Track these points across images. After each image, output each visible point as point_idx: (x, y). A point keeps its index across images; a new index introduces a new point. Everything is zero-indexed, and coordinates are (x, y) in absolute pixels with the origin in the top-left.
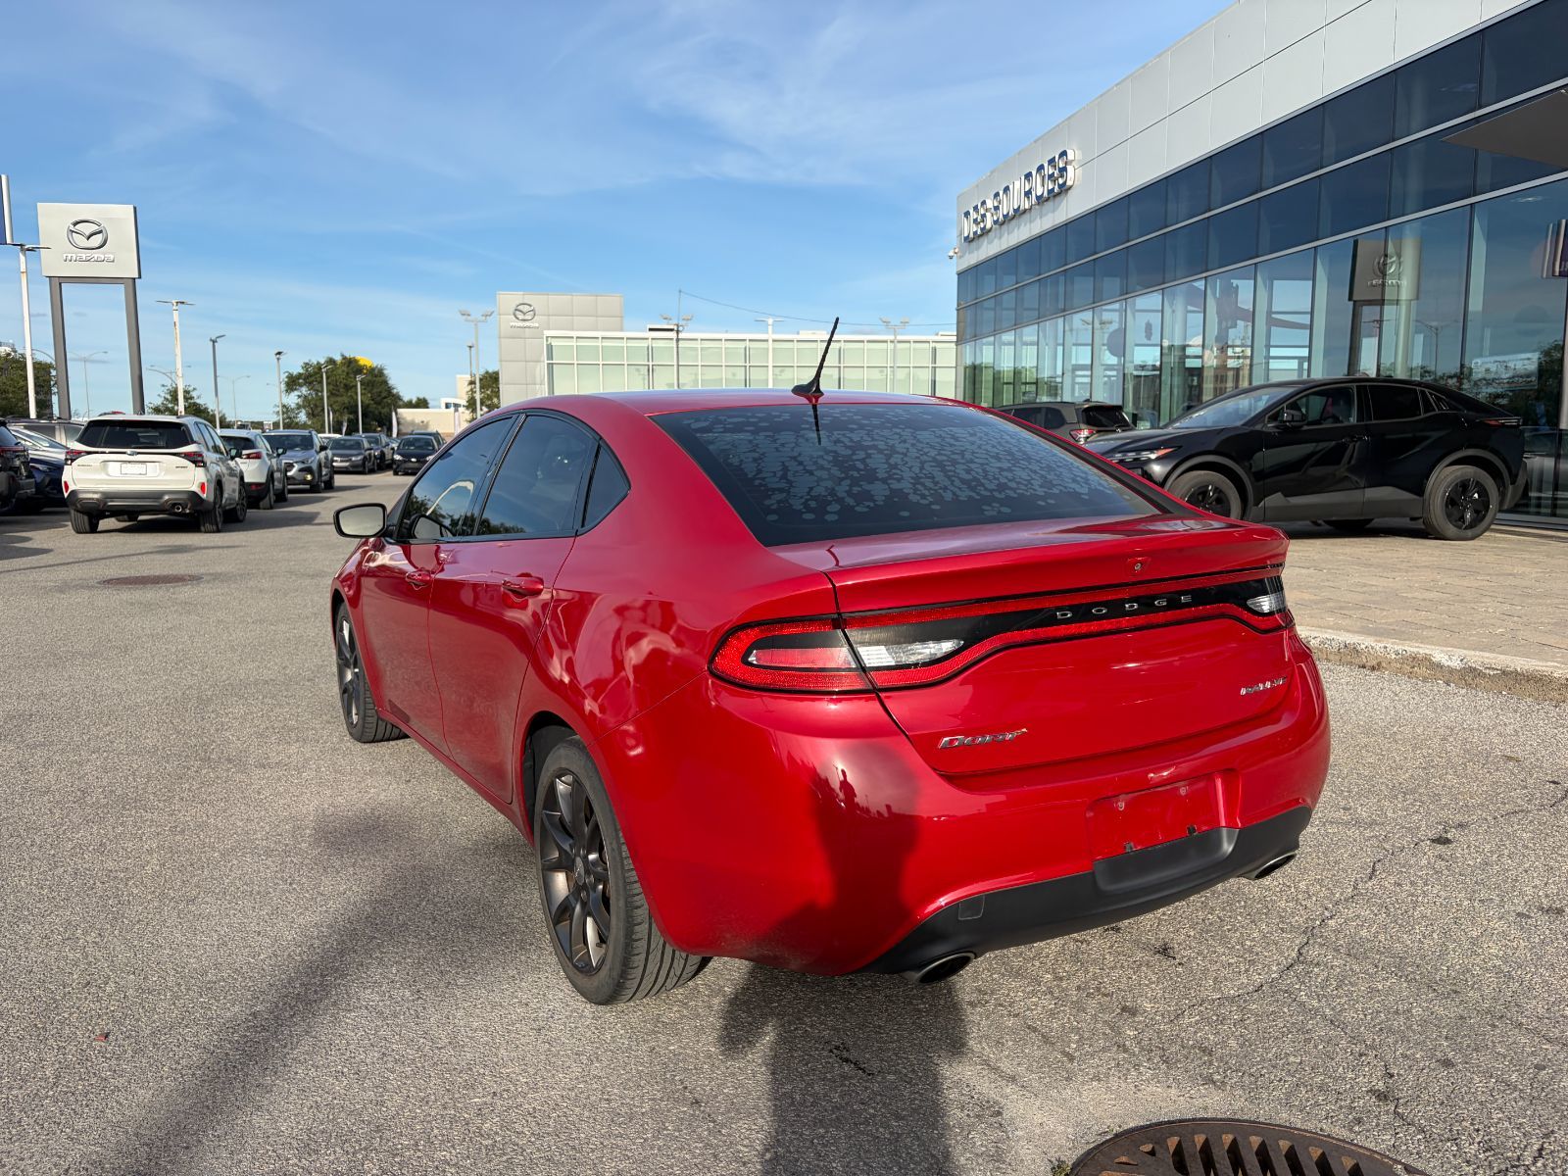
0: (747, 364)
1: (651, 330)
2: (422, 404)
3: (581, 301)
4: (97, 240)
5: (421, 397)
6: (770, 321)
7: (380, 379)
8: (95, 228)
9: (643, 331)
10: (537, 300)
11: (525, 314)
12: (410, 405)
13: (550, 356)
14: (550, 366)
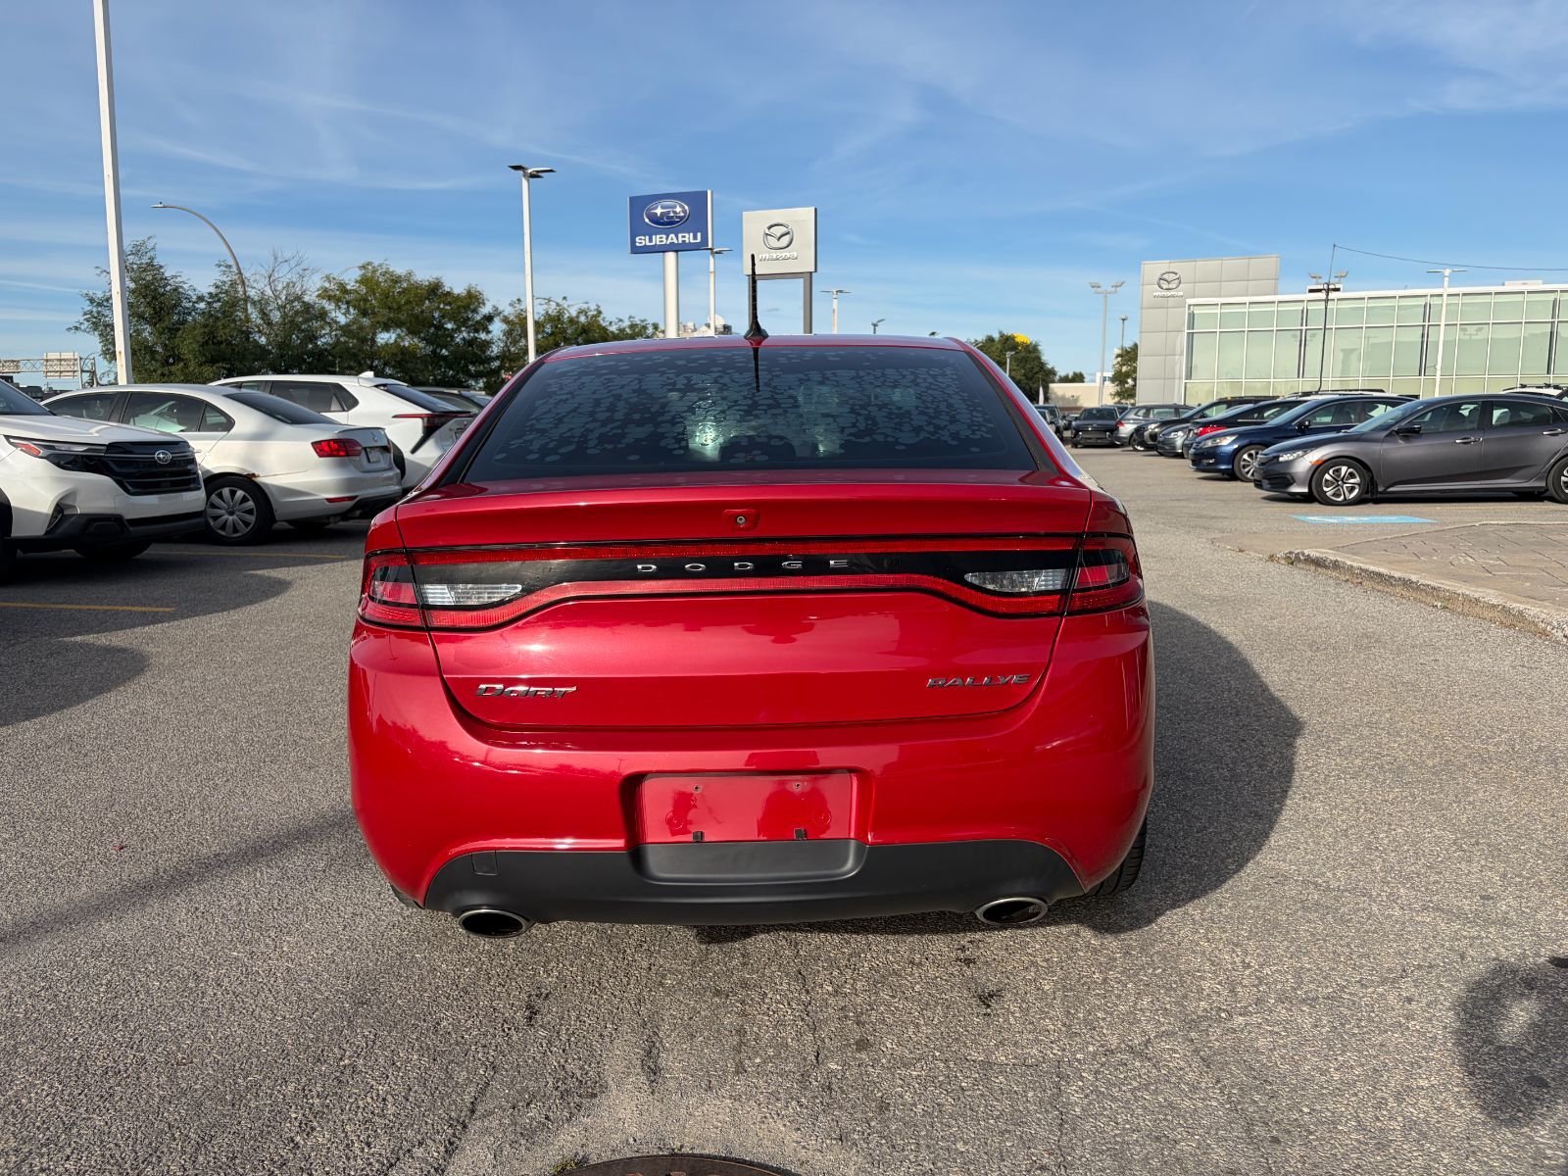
0: (1427, 324)
1: (1311, 291)
2: (1078, 378)
3: (1232, 264)
4: (785, 240)
5: (1078, 371)
6: (1447, 272)
7: (1033, 355)
8: (783, 230)
9: (1301, 293)
10: (1182, 268)
11: (1169, 283)
12: (1065, 380)
13: (1191, 325)
14: (1191, 336)
